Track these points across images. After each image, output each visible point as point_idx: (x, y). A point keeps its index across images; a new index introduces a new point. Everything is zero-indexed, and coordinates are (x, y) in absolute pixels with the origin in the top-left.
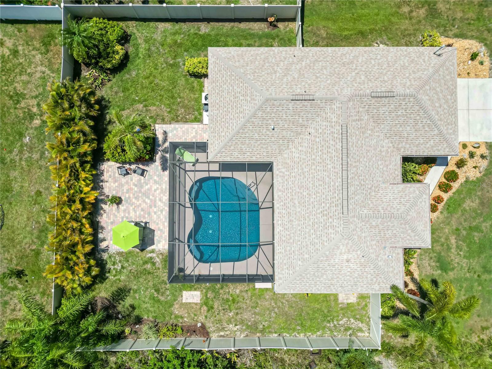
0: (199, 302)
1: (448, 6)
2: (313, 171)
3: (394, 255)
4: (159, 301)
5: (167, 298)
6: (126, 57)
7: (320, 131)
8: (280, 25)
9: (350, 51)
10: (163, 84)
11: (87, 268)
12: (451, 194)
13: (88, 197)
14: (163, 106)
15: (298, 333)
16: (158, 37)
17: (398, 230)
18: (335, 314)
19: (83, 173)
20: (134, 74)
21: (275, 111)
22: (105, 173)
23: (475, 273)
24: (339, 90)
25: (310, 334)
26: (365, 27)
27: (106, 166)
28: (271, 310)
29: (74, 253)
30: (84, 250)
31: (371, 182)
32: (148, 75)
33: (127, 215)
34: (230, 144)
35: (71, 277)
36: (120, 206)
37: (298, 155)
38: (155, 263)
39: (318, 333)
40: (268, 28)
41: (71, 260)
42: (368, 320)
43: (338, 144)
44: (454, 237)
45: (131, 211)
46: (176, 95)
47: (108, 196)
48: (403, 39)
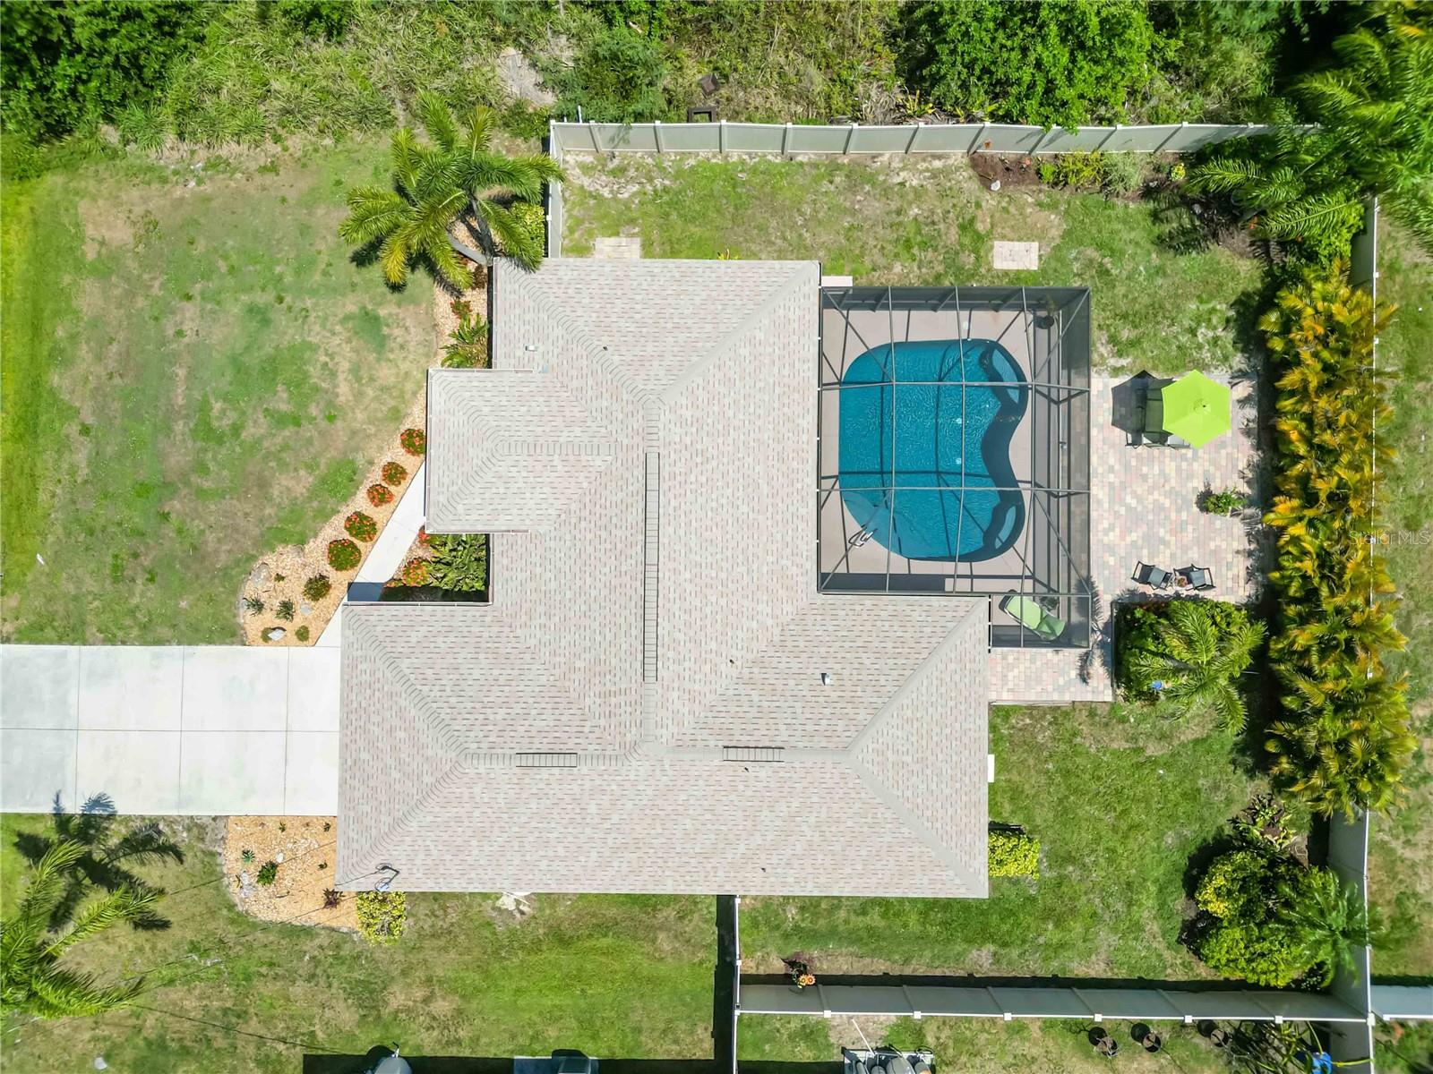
0: (996, 243)
1: (328, 1013)
2: (724, 564)
3: (519, 353)
4: (1100, 247)
5: (1079, 253)
6: (1192, 883)
7: (707, 668)
8: (778, 967)
9: (618, 882)
10: (1093, 810)
11: (1294, 329)
12: (343, 509)
13: (1293, 509)
14: (1093, 750)
15: (743, 162)
16: (1106, 939)
17: (516, 414)
18: (651, 209)
19: (1310, 572)
20: (1170, 839)
21: (824, 722)
22: (1243, 574)
23: (290, 309)
24: (658, 772)
25: (714, 161)
26: (552, 956)
27: (1241, 592)
28: (814, 221)
29: (1327, 368)
30: (1303, 374)
31: (578, 536)
32: (1132, 834)
33: (1184, 465)
34: (933, 640)
35: (1335, 308)
36: (1202, 489)
37: (760, 607)
38: (1109, 342)
39: (692, 162)
40: (811, 960)
41: (1333, 351)
42: (567, 194)
43: (666, 632)
44: (342, 399)
45: (1173, 474)
46: (1058, 779)
47: (1235, 513)
48: (452, 924)
